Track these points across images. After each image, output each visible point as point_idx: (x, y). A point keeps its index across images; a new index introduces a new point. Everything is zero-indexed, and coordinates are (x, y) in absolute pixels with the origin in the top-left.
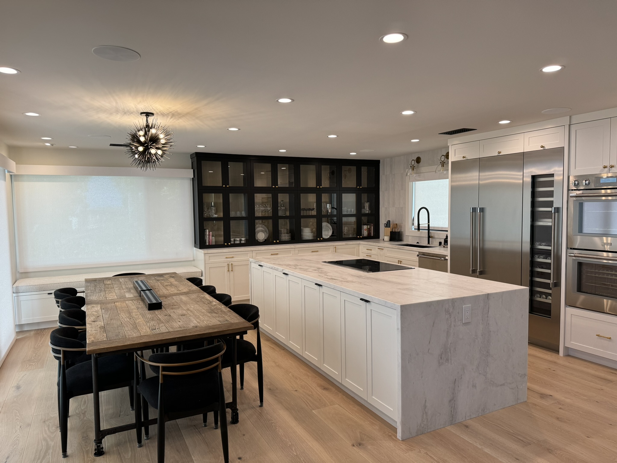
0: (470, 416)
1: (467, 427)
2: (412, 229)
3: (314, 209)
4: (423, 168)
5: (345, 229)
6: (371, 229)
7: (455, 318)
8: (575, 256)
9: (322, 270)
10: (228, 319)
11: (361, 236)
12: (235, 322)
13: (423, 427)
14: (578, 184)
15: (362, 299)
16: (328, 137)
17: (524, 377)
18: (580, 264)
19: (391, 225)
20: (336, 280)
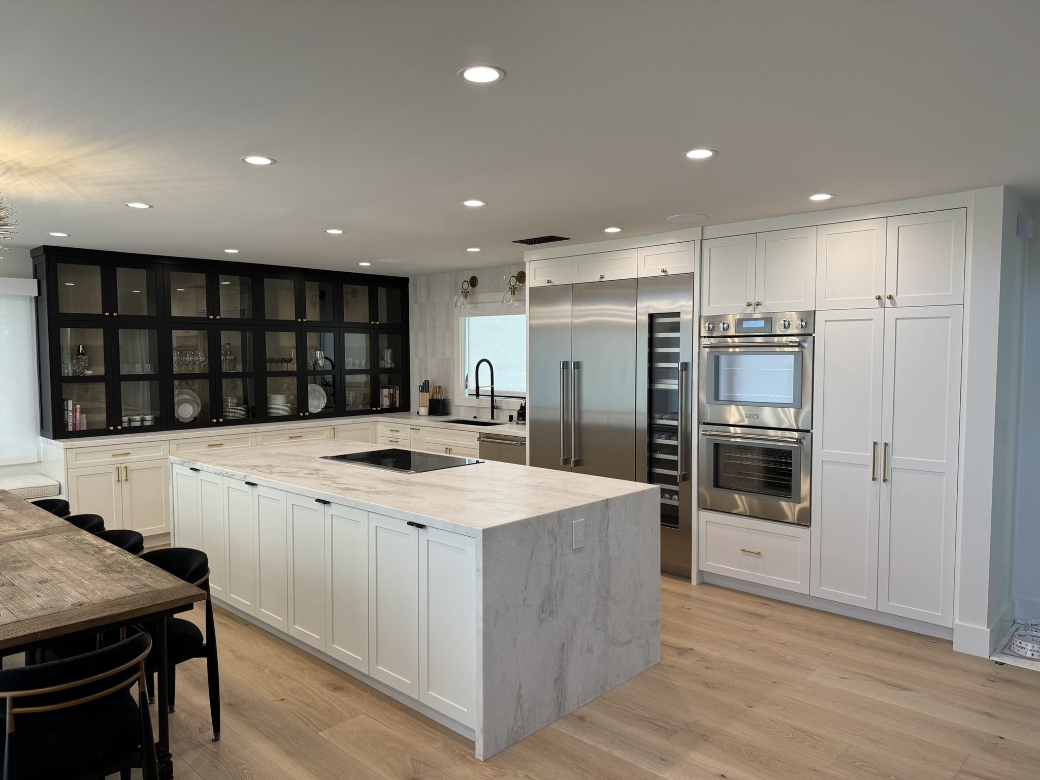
0: (585, 699)
1: (582, 719)
2: (465, 394)
3: (291, 360)
4: (482, 294)
5: (350, 396)
6: (396, 395)
7: (562, 542)
8: (710, 435)
9: (325, 472)
10: (148, 582)
11: (379, 407)
12: (165, 587)
13: (517, 732)
14: (713, 328)
15: (410, 523)
16: (326, 232)
17: (657, 625)
18: (717, 446)
19: (431, 388)
20: (356, 490)
